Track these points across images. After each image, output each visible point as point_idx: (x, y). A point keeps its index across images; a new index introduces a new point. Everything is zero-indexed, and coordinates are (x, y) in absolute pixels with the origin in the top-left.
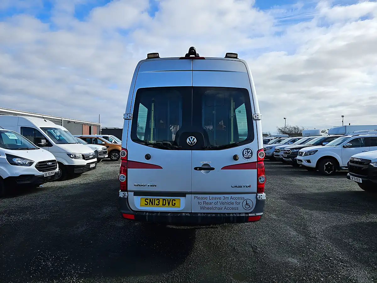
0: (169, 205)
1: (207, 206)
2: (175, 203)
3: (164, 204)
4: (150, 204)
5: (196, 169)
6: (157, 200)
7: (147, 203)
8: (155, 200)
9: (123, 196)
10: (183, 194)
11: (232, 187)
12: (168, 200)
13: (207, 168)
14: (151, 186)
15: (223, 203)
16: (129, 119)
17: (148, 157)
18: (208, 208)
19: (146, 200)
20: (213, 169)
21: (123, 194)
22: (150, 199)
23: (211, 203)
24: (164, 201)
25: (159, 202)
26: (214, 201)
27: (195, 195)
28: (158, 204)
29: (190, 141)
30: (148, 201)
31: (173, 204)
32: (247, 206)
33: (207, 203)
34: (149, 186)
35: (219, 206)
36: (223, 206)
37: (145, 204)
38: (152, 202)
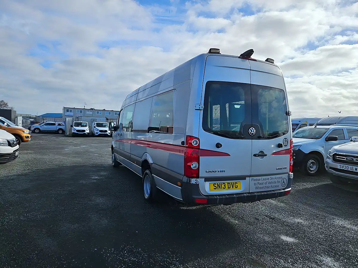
0: (233, 188)
1: (260, 186)
2: (237, 186)
3: (229, 187)
4: (218, 189)
5: (255, 155)
6: (223, 184)
7: (215, 188)
8: (221, 184)
9: (195, 183)
10: (243, 178)
11: (277, 169)
12: (231, 183)
13: (262, 154)
14: (221, 171)
15: (270, 183)
16: (200, 110)
17: (218, 145)
18: (260, 188)
19: (215, 185)
20: (266, 155)
21: (196, 180)
22: (218, 184)
23: (262, 184)
24: (229, 184)
25: (225, 186)
26: (265, 181)
27: (252, 178)
28: (224, 187)
29: (252, 132)
30: (216, 185)
31: (236, 187)
32: (284, 184)
33: (260, 184)
34: (219, 171)
35: (267, 185)
36: (270, 185)
37: (214, 188)
38: (219, 186)
